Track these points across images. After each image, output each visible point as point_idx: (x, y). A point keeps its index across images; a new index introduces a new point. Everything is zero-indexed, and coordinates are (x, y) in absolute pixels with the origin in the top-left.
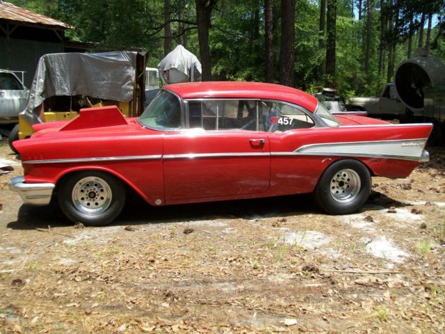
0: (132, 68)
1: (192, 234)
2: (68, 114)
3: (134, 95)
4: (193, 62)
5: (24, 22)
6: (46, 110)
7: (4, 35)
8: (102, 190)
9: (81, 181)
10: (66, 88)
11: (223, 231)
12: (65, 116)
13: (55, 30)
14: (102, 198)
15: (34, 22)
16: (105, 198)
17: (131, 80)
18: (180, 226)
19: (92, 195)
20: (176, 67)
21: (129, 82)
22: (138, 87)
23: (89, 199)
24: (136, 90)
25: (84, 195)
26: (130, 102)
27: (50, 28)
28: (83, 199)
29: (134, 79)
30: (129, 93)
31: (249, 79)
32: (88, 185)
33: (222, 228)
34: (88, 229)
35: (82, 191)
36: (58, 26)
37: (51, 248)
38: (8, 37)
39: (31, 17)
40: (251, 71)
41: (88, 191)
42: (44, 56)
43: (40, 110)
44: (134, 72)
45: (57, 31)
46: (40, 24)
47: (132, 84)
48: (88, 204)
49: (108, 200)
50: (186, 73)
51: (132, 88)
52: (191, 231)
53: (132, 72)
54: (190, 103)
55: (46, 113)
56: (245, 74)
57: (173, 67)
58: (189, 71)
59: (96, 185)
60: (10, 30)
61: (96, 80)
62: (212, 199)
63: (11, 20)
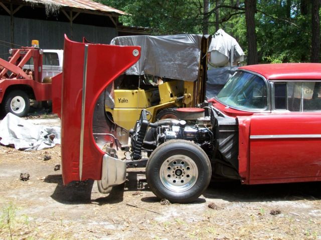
0: (197, 50)
1: (279, 215)
2: (136, 92)
3: (199, 75)
4: (233, 45)
5: (85, 9)
6: (116, 88)
7: (68, 21)
8: (188, 168)
9: (168, 159)
10: (135, 68)
11: (310, 213)
12: (133, 94)
13: (110, 16)
14: (188, 176)
15: (94, 9)
16: (191, 176)
17: (196, 61)
18: (264, 206)
19: (179, 173)
20: (217, 49)
21: (196, 62)
22: (202, 68)
23: (176, 176)
24: (200, 70)
25: (171, 173)
26: (195, 82)
27: (106, 15)
28: (169, 176)
29: (199, 60)
30: (194, 73)
31: (285, 60)
32: (175, 163)
33: (308, 210)
34: (174, 205)
35: (169, 168)
36: (114, 13)
37: (144, 224)
38: (72, 23)
39: (90, 5)
40: (287, 54)
41: (174, 169)
42: (116, 38)
43: (111, 88)
44: (199, 53)
45: (113, 17)
46: (99, 11)
47: (197, 65)
48: (174, 181)
49: (193, 178)
50: (226, 54)
51: (198, 68)
52: (279, 212)
53: (198, 53)
54: (276, 85)
55: (116, 91)
56: (282, 56)
57: (214, 49)
58: (230, 53)
59: (183, 163)
60: (73, 16)
61: (163, 61)
62: (293, 181)
63: (74, 8)
